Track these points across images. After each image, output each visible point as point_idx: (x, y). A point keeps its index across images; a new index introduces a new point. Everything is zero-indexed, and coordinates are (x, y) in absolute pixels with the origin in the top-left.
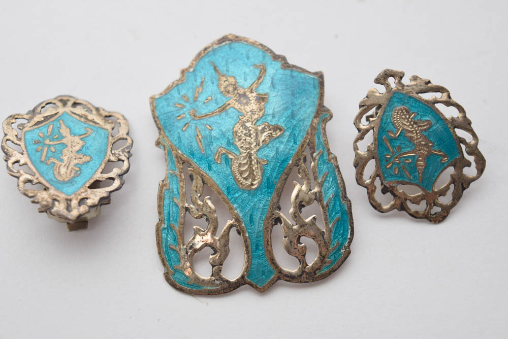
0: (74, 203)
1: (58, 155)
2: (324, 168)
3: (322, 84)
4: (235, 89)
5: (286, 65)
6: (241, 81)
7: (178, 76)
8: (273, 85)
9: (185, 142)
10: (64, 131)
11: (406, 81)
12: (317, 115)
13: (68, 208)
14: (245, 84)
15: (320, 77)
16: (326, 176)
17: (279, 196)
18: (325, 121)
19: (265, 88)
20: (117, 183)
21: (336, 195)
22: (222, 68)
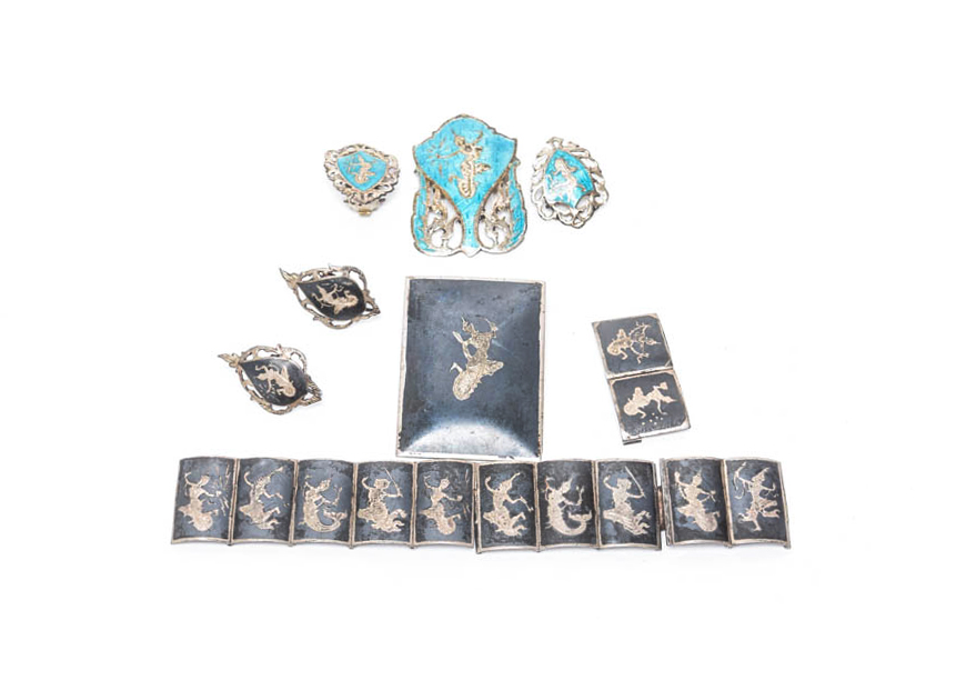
0: (366, 195)
1: (357, 170)
2: (513, 191)
3: (516, 145)
4: (464, 143)
5: (495, 133)
6: (467, 139)
7: (430, 135)
8: (487, 143)
9: (433, 171)
10: (360, 159)
11: (564, 144)
12: (511, 161)
13: (362, 197)
14: (469, 141)
15: (516, 140)
16: (513, 195)
17: (485, 203)
18: (516, 165)
19: (482, 144)
20: (390, 188)
21: (519, 207)
22: (457, 132)
